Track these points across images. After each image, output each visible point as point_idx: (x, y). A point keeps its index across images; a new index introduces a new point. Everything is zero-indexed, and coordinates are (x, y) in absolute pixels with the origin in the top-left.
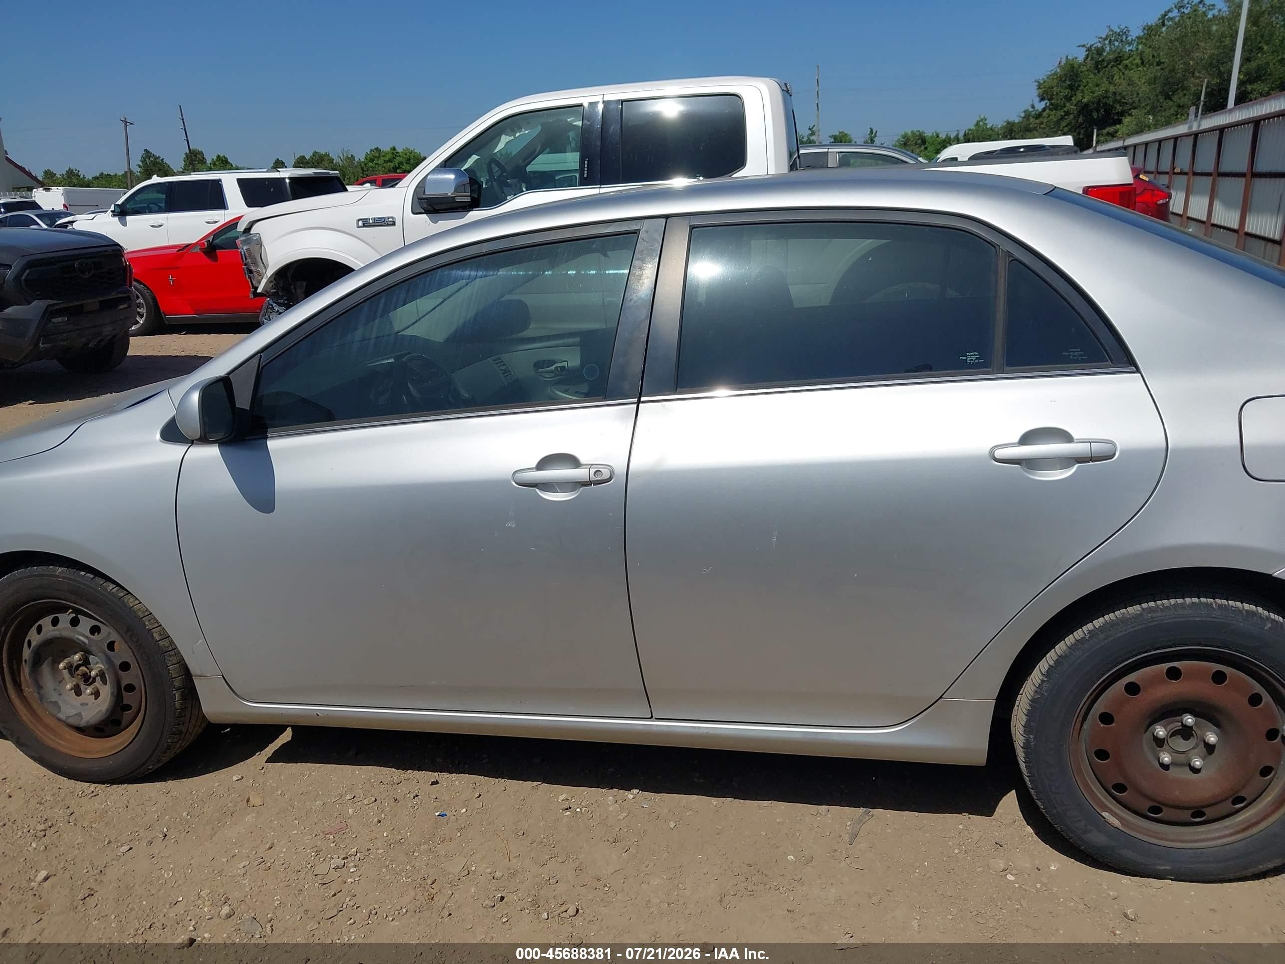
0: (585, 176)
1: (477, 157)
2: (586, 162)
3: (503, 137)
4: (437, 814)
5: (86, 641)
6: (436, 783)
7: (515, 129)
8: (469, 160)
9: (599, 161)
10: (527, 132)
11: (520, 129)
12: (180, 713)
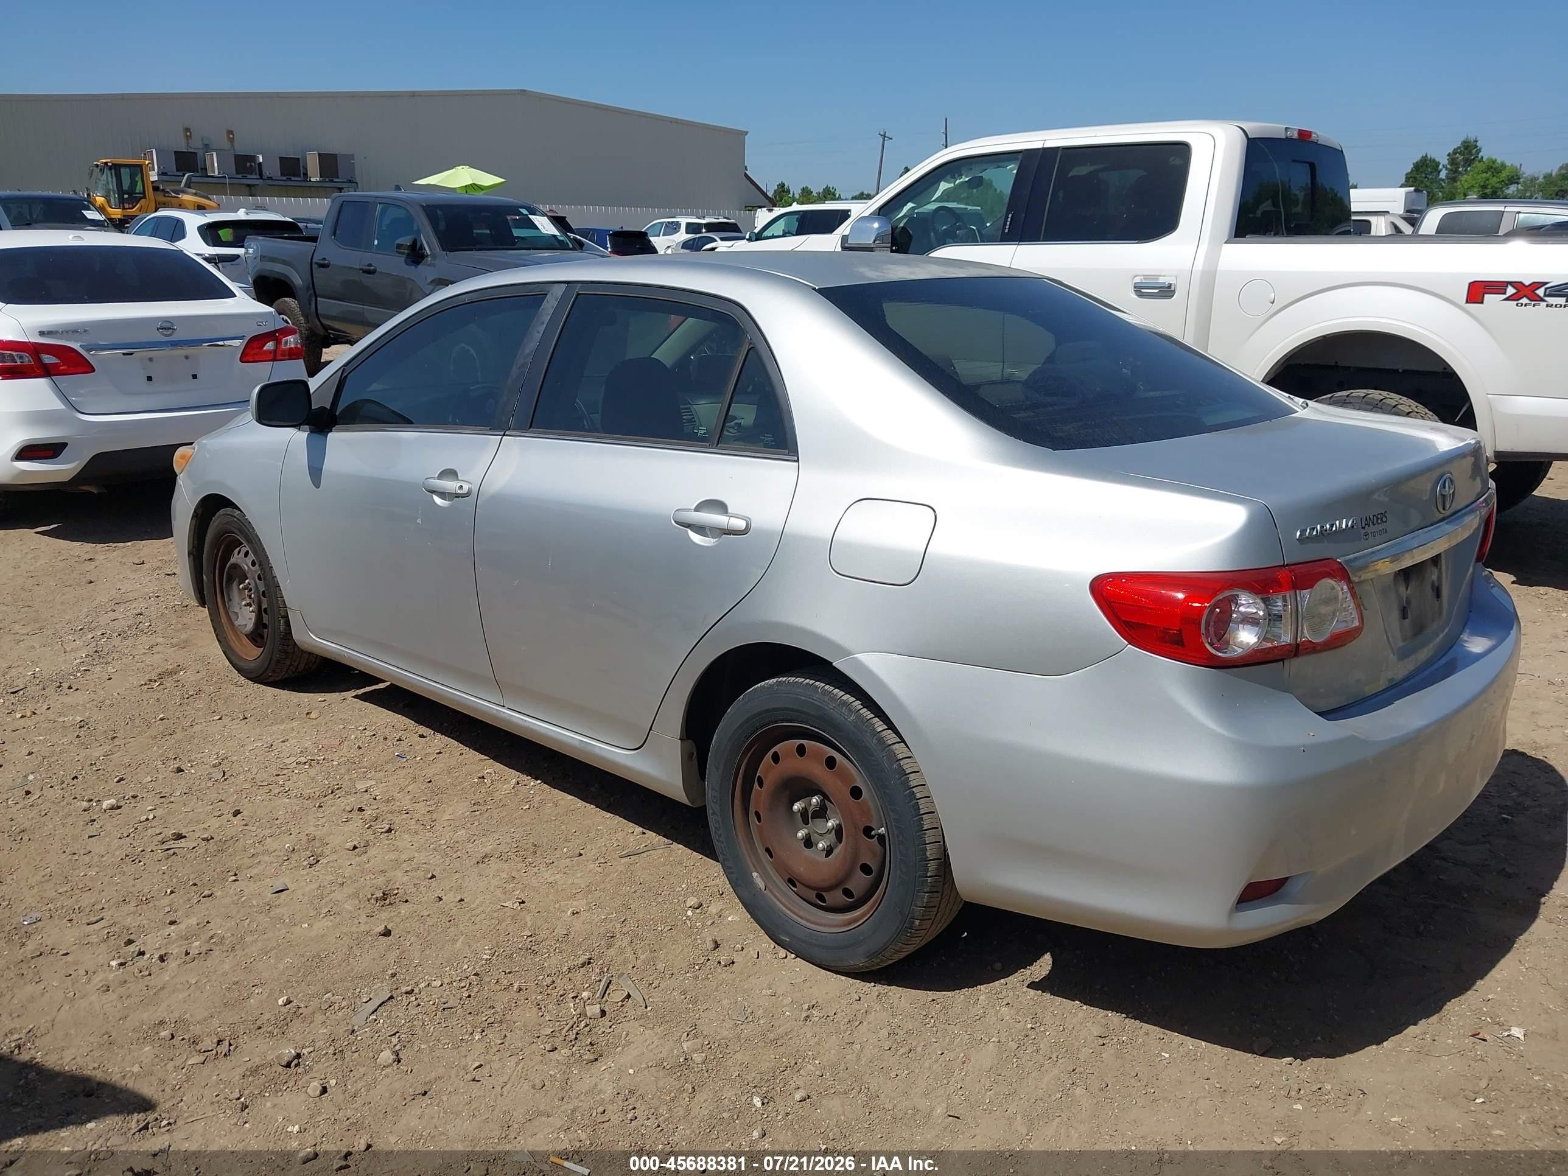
0: (1006, 231)
1: (913, 205)
2: (1010, 216)
3: (942, 183)
4: (396, 754)
5: (246, 568)
6: (422, 736)
7: (957, 175)
8: (905, 207)
9: (1024, 215)
10: (967, 179)
11: (960, 176)
12: (284, 636)
